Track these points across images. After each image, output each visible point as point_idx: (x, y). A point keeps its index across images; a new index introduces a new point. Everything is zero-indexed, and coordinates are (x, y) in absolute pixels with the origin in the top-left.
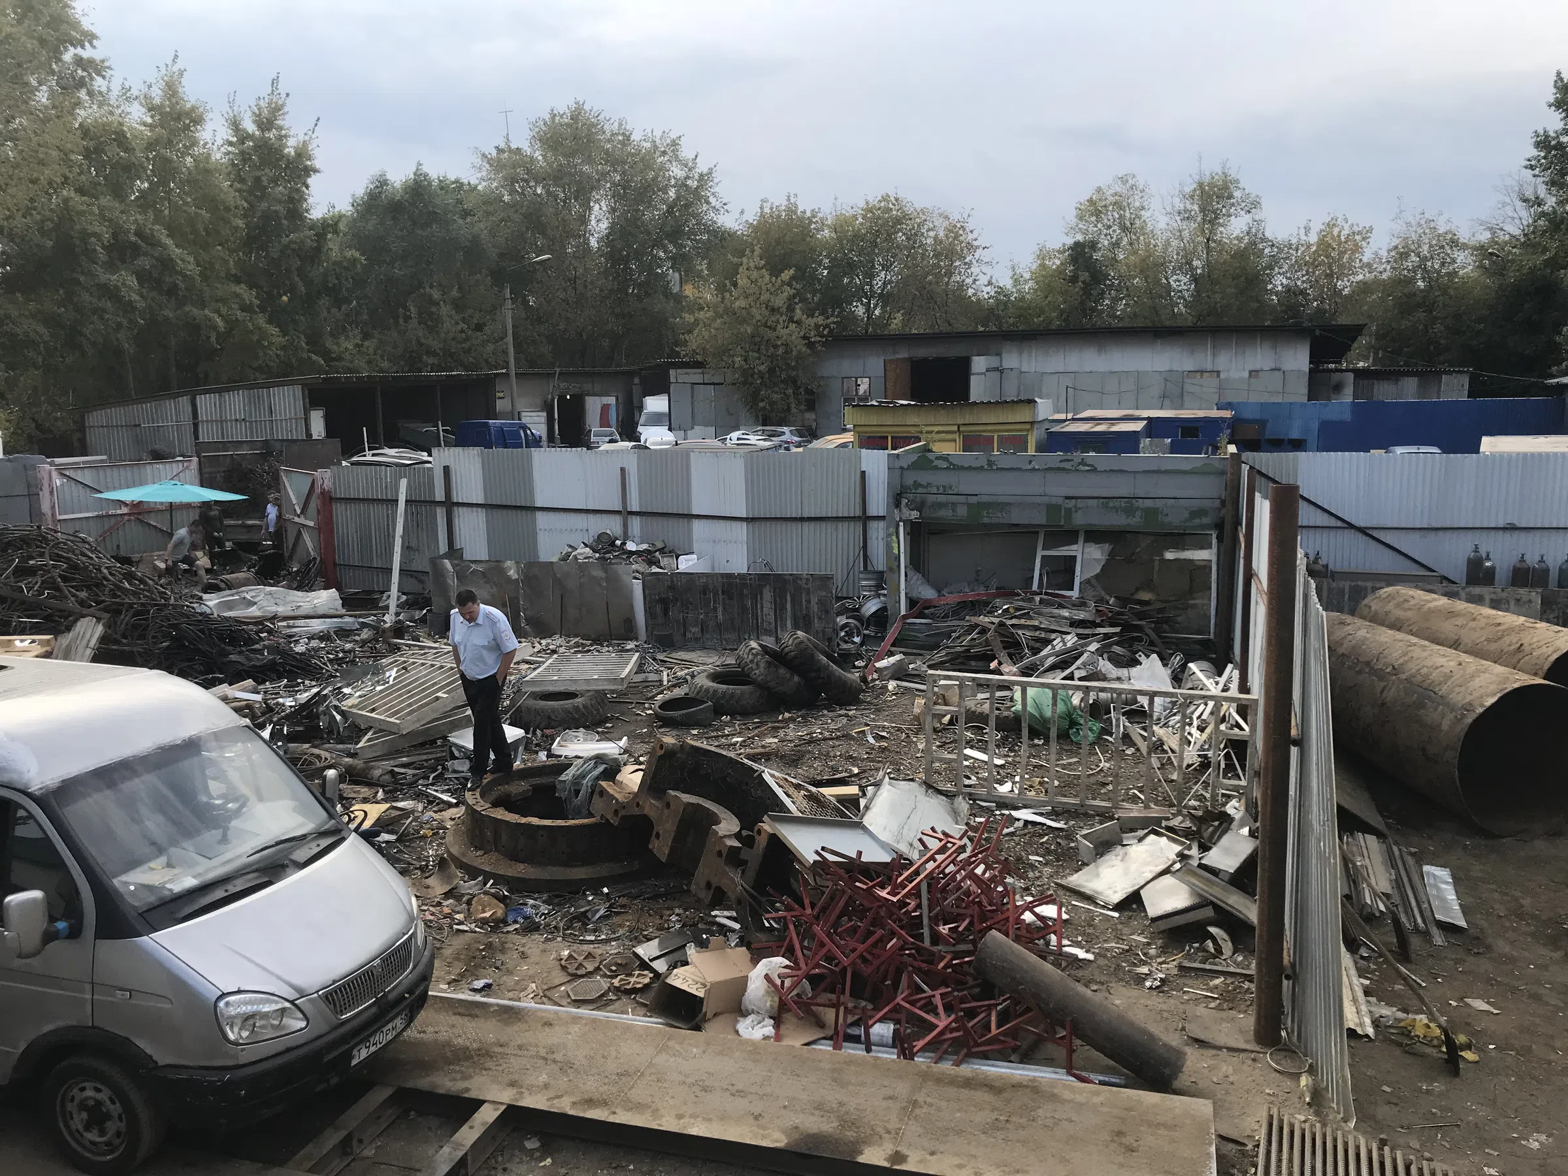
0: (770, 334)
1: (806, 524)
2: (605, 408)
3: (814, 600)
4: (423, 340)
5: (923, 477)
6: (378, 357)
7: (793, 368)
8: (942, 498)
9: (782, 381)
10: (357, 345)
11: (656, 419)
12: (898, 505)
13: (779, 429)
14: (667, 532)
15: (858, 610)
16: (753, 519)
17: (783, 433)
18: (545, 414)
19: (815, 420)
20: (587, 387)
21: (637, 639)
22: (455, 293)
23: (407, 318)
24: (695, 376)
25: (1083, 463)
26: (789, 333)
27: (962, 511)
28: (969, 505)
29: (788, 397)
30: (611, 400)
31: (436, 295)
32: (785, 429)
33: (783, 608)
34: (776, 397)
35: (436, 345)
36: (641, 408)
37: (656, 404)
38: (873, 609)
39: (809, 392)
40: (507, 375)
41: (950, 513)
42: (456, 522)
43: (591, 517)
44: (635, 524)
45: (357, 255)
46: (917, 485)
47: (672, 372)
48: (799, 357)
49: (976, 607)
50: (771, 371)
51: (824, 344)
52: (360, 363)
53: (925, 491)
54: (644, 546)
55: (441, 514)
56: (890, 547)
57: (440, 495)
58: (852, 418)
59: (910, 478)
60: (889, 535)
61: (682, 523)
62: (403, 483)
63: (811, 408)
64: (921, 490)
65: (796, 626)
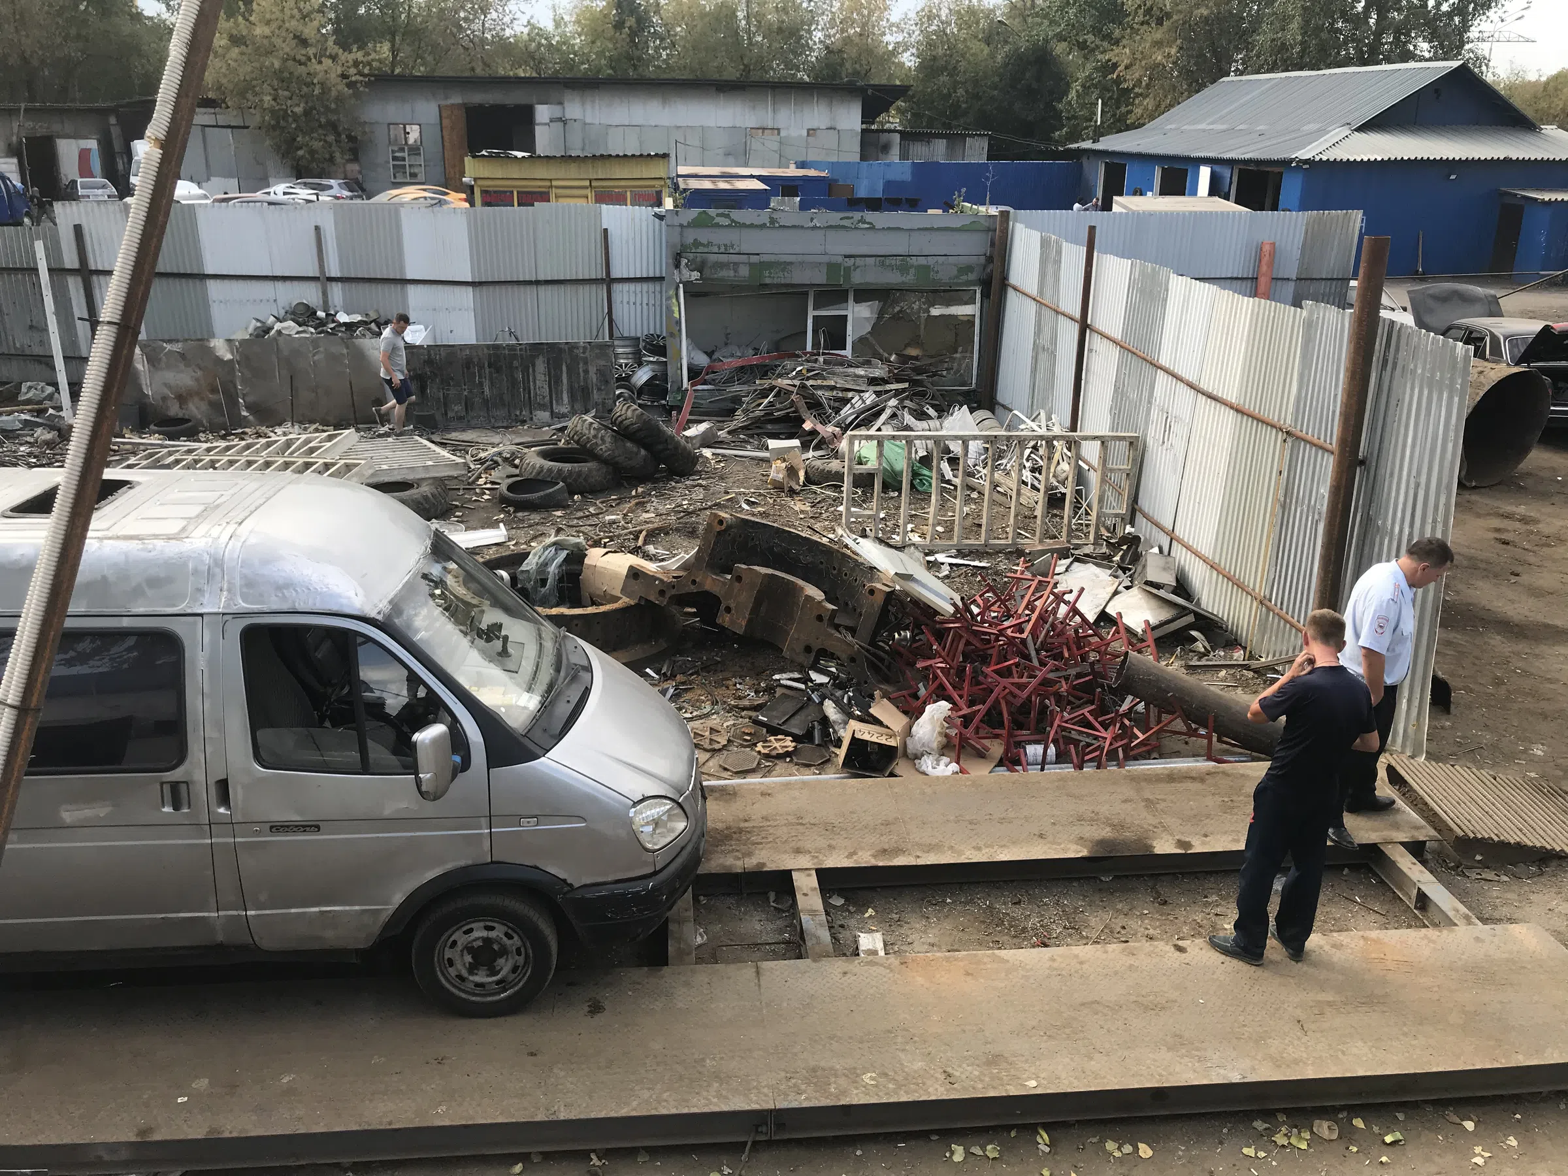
0: (302, 70)
1: (542, 289)
2: (84, 155)
3: (592, 370)
5: (704, 235)
7: (335, 111)
8: (723, 258)
9: (320, 126)
12: (677, 266)
13: (325, 182)
14: (377, 300)
17: (331, 187)
18: (15, 160)
19: (360, 172)
20: (56, 127)
24: (204, 116)
25: (862, 221)
27: (744, 271)
28: (751, 265)
29: (330, 145)
30: (92, 144)
32: (332, 182)
33: (558, 380)
34: (317, 145)
36: (128, 154)
38: (646, 378)
39: (352, 139)
41: (732, 273)
43: (280, 285)
44: (333, 292)
46: (697, 243)
48: (339, 99)
50: (307, 113)
51: (367, 85)
53: (706, 250)
54: (357, 317)
55: (74, 286)
56: (669, 311)
57: (70, 260)
58: (473, 170)
59: (691, 236)
60: (668, 298)
61: (395, 289)
62: (39, 246)
63: (355, 159)
64: (701, 249)
65: (573, 398)
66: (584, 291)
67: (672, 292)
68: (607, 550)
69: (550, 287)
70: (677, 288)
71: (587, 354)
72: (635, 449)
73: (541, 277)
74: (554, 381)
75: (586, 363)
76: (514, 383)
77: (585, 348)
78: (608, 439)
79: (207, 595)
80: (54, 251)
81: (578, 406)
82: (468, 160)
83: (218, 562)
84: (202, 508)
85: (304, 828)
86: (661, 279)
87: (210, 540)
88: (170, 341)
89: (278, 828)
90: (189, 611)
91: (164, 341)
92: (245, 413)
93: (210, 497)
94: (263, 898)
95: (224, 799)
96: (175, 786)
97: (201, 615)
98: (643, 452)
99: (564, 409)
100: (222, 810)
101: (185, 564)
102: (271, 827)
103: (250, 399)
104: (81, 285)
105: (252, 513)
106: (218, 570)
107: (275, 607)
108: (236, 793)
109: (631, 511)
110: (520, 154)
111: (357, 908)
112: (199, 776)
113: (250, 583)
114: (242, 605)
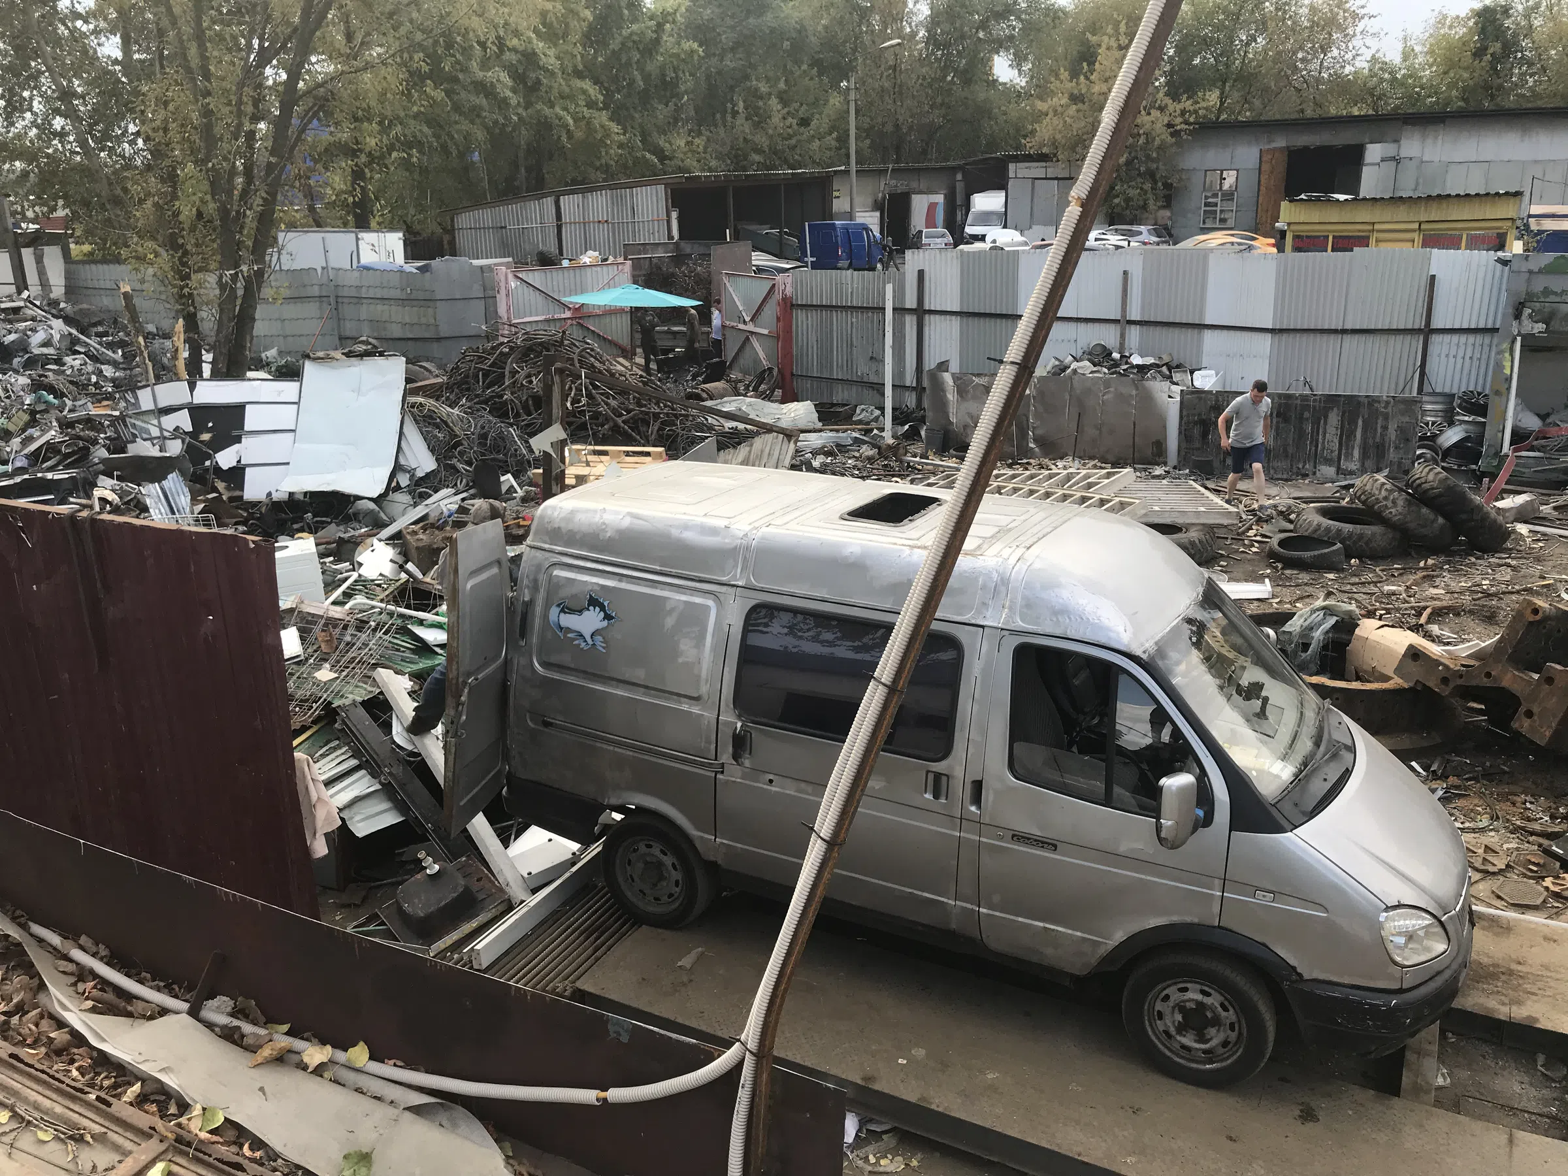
1: (1347, 338)
2: (932, 207)
3: (1392, 427)
4: (749, 137)
5: (1557, 283)
6: (708, 156)
7: (1153, 160)
9: (1139, 175)
10: (688, 143)
11: (992, 218)
12: (1518, 316)
13: (1135, 228)
17: (1141, 233)
18: (878, 214)
19: (1170, 218)
20: (914, 185)
21: (1164, 465)
22: (782, 85)
23: (735, 114)
24: (1036, 170)
26: (1153, 121)
29: (1146, 192)
30: (939, 199)
31: (764, 88)
32: (1142, 228)
33: (1351, 434)
34: (1132, 192)
35: (761, 140)
36: (966, 206)
37: (986, 202)
39: (1168, 186)
40: (847, 172)
44: (1133, 335)
45: (695, 45)
46: (1547, 292)
47: (1012, 167)
48: (1162, 148)
50: (1128, 163)
51: (1191, 133)
52: (690, 162)
53: (1558, 299)
54: (1151, 360)
55: (910, 322)
56: (1499, 366)
57: (911, 302)
58: (1289, 214)
59: (1541, 283)
60: (1500, 352)
61: (1190, 333)
62: (889, 288)
63: (1168, 205)
64: (1552, 298)
65: (1364, 455)
66: (1396, 342)
67: (1506, 345)
68: (1382, 623)
69: (1357, 337)
70: (1513, 341)
71: (1390, 409)
72: (1432, 516)
73: (1349, 326)
74: (1346, 436)
75: (1386, 417)
76: (1301, 434)
77: (1387, 403)
78: (1400, 503)
79: (990, 610)
80: (899, 293)
81: (1368, 463)
82: (1284, 205)
83: (1005, 581)
84: (997, 529)
85: (1042, 843)
86: (1494, 330)
87: (1001, 560)
88: (979, 375)
89: (1018, 837)
90: (973, 622)
91: (973, 375)
92: (1032, 445)
93: (1004, 521)
94: (996, 898)
95: (977, 799)
96: (938, 776)
97: (983, 627)
98: (1441, 520)
99: (1353, 466)
100: (973, 808)
101: (976, 579)
102: (1013, 836)
103: (1039, 432)
104: (915, 323)
105: (1039, 539)
106: (1003, 589)
107: (1049, 631)
108: (988, 796)
109: (1416, 583)
110: (1342, 197)
111: (1079, 934)
112: (959, 772)
113: (1029, 605)
114: (1020, 624)
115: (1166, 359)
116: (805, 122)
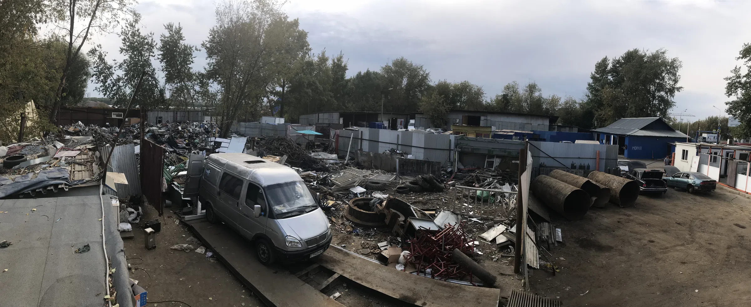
0: (438, 108)
1: (437, 150)
2: (401, 121)
3: (436, 167)
4: (365, 105)
5: (462, 142)
7: (442, 116)
8: (467, 147)
9: (440, 119)
11: (412, 125)
12: (456, 148)
13: (438, 129)
14: (406, 149)
15: (446, 170)
16: (426, 148)
19: (446, 128)
20: (398, 117)
21: (396, 172)
24: (421, 116)
25: (500, 141)
26: (442, 108)
28: (471, 149)
29: (441, 122)
30: (403, 120)
32: (440, 129)
33: (429, 169)
34: (438, 122)
35: (368, 106)
36: (409, 122)
37: (412, 121)
38: (450, 170)
39: (446, 121)
40: (381, 113)
41: (468, 150)
42: (363, 143)
43: (391, 145)
44: (400, 147)
47: (416, 115)
48: (444, 114)
49: (473, 171)
50: (438, 116)
51: (450, 111)
54: (401, 152)
59: (459, 142)
61: (410, 147)
62: (353, 134)
64: (461, 144)
66: (445, 152)
67: (455, 153)
69: (439, 150)
71: (436, 164)
73: (437, 148)
76: (420, 168)
78: (421, 181)
79: (248, 177)
80: (358, 135)
85: (247, 216)
86: (454, 150)
87: (253, 169)
88: (365, 152)
89: (244, 215)
90: (245, 178)
98: (429, 185)
100: (240, 209)
103: (374, 164)
106: (250, 174)
107: (253, 181)
111: (250, 233)
112: (240, 202)
114: (250, 179)
115: (404, 152)
116: (377, 103)
